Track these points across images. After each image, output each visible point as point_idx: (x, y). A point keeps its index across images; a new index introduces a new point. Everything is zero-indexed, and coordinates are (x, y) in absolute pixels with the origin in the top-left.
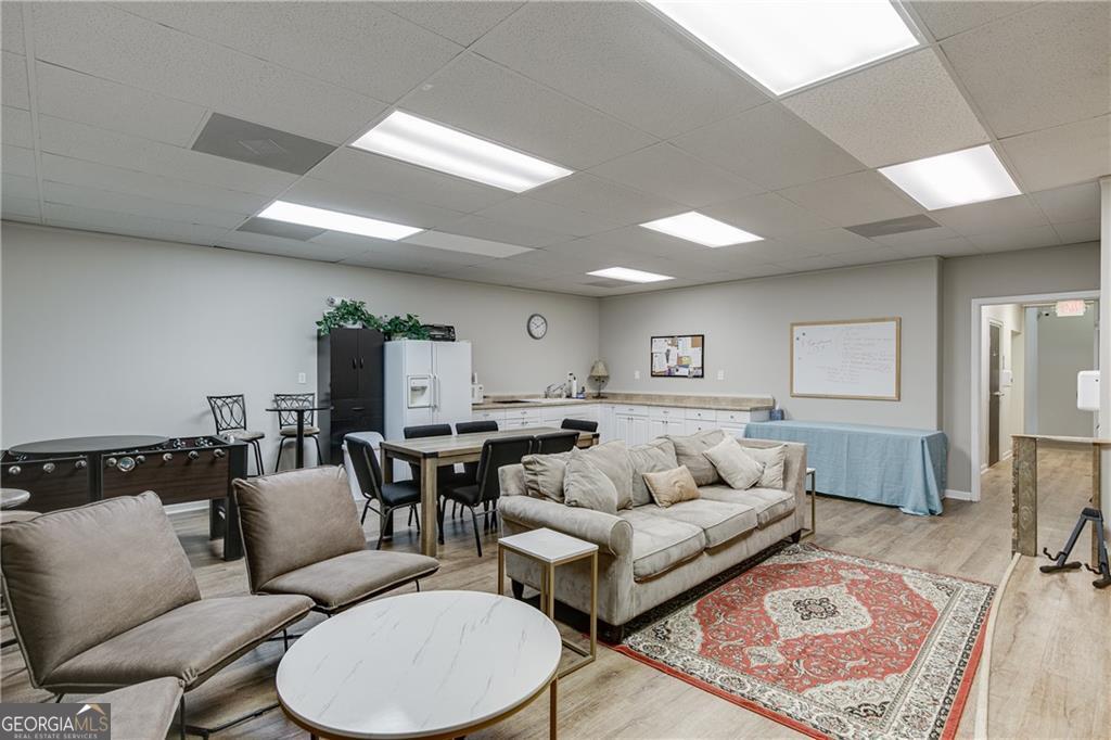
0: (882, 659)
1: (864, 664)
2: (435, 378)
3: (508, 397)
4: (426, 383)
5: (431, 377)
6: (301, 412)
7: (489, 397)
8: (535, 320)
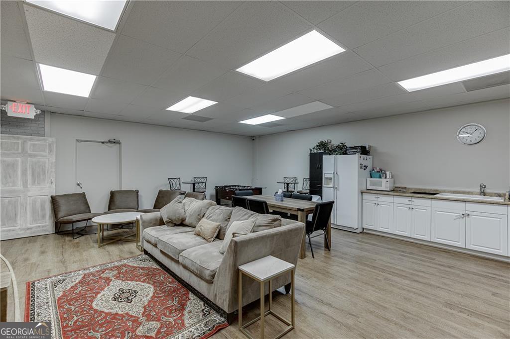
0: (71, 297)
1: (76, 291)
2: (337, 173)
3: (431, 190)
4: (331, 176)
5: (334, 173)
6: (288, 184)
7: (409, 189)
8: (466, 129)
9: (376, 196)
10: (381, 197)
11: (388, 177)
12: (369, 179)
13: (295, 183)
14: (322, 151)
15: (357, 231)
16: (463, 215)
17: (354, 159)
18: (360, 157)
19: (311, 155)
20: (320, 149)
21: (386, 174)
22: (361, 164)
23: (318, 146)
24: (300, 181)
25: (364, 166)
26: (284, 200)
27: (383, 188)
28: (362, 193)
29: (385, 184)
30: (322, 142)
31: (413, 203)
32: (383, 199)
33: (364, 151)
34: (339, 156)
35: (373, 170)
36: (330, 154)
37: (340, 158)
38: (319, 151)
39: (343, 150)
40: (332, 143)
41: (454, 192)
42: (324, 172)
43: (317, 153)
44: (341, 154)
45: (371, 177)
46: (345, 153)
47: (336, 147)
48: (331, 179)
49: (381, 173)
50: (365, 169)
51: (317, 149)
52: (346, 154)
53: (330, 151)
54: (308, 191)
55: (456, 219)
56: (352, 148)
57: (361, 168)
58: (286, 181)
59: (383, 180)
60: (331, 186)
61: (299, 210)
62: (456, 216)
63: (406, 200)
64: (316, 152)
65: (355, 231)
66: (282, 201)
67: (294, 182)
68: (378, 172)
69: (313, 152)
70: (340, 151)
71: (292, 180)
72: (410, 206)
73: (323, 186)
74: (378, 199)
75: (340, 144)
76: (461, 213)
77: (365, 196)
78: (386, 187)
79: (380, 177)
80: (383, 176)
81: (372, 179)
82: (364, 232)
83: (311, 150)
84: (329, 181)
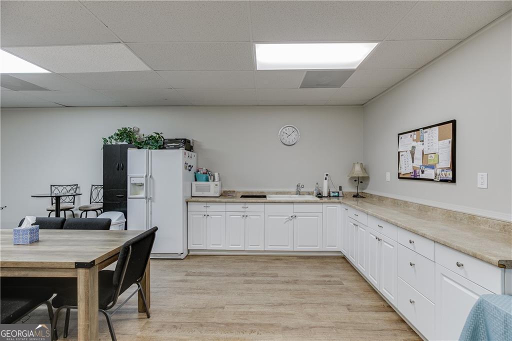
2: (151, 177)
3: (258, 192)
4: (143, 181)
5: (146, 176)
6: (58, 198)
7: (238, 192)
8: (286, 130)
9: (205, 204)
10: (211, 206)
11: (217, 179)
12: (194, 183)
13: (74, 196)
14: (125, 143)
15: (182, 257)
16: (292, 217)
17: (178, 156)
18: (185, 153)
19: (106, 148)
20: (122, 140)
21: (214, 177)
22: (185, 163)
23: (118, 135)
24: (85, 191)
25: (189, 166)
26: (41, 237)
27: (211, 194)
28: (187, 202)
29: (213, 189)
30: (126, 129)
31: (247, 210)
32: (213, 207)
33: (188, 145)
34: (153, 151)
35: (198, 171)
36: (139, 148)
37: (155, 152)
38: (120, 143)
39: (158, 143)
40: (141, 133)
41: (277, 193)
42: (129, 174)
43: (116, 146)
44: (156, 149)
45: (196, 180)
46: (162, 147)
47: (149, 138)
48: (142, 185)
49: (208, 176)
50: (190, 170)
51: (116, 140)
52: (164, 148)
53: (140, 143)
54: (101, 205)
55: (286, 222)
56: (171, 141)
57: (186, 168)
58: (56, 192)
59: (211, 183)
60: (142, 195)
61: (79, 265)
62: (287, 219)
63: (239, 207)
64: (113, 144)
65: (179, 257)
66: (35, 241)
67: (72, 192)
68: (204, 173)
69: (109, 144)
70: (156, 144)
71: (69, 188)
72: (243, 214)
73: (129, 196)
74: (208, 208)
75: (155, 135)
76: (290, 216)
77: (192, 206)
78: (215, 192)
79: (207, 180)
80: (211, 179)
81: (197, 183)
82: (190, 256)
83: (105, 140)
84: (138, 188)
